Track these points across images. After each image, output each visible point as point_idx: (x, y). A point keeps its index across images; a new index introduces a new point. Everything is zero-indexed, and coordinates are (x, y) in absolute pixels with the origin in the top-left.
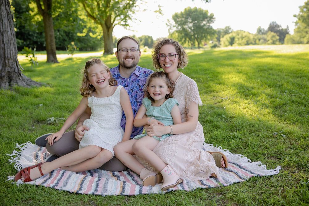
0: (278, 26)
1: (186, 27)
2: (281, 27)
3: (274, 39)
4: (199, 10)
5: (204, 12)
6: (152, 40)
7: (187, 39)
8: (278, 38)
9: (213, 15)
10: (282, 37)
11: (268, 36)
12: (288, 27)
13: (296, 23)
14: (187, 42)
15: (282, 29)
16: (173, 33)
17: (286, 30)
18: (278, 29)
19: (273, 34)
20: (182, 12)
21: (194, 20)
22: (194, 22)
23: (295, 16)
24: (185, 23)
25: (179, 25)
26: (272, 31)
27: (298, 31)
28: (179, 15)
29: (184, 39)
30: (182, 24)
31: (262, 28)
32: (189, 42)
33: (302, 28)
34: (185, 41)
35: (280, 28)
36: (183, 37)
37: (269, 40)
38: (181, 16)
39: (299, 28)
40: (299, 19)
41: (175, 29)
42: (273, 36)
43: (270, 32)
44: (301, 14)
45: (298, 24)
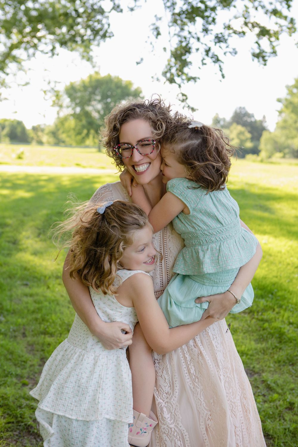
0: (250, 116)
1: (89, 109)
2: (253, 116)
3: (243, 137)
4: (116, 80)
5: (124, 84)
6: (24, 129)
7: (92, 131)
8: (249, 135)
9: (141, 92)
10: (256, 134)
11: (231, 132)
12: (264, 117)
13: (280, 112)
14: (91, 136)
15: (256, 121)
16: (66, 119)
17: (261, 122)
18: (249, 120)
19: (240, 128)
20: (83, 82)
21: (104, 97)
22: (105, 101)
23: (279, 100)
24: (88, 102)
25: (77, 104)
26: (238, 123)
27: (284, 126)
28: (78, 87)
29: (85, 131)
30: (84, 103)
31: (221, 117)
32: (94, 137)
33: (290, 122)
34: (88, 135)
35: (253, 120)
36: (83, 127)
37: (233, 139)
38: (82, 89)
39: (285, 121)
40: (286, 107)
41: (70, 111)
42: (241, 133)
43: (235, 125)
44: (289, 97)
45: (283, 115)
